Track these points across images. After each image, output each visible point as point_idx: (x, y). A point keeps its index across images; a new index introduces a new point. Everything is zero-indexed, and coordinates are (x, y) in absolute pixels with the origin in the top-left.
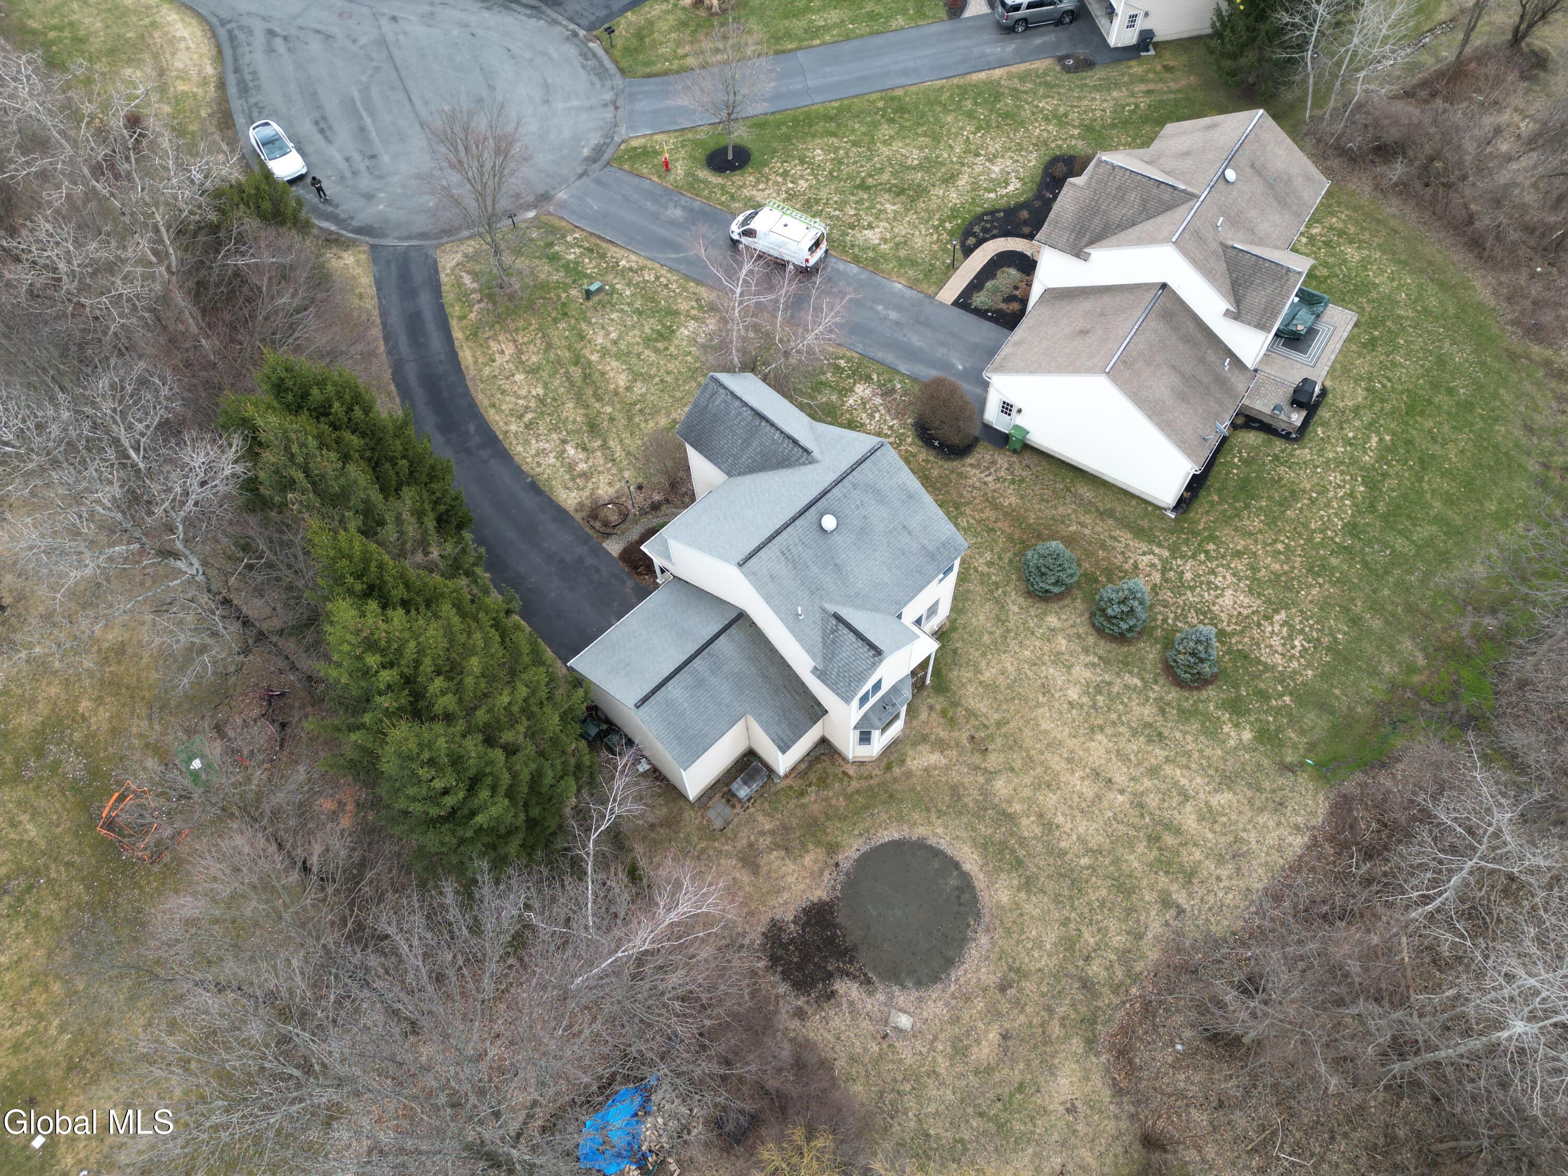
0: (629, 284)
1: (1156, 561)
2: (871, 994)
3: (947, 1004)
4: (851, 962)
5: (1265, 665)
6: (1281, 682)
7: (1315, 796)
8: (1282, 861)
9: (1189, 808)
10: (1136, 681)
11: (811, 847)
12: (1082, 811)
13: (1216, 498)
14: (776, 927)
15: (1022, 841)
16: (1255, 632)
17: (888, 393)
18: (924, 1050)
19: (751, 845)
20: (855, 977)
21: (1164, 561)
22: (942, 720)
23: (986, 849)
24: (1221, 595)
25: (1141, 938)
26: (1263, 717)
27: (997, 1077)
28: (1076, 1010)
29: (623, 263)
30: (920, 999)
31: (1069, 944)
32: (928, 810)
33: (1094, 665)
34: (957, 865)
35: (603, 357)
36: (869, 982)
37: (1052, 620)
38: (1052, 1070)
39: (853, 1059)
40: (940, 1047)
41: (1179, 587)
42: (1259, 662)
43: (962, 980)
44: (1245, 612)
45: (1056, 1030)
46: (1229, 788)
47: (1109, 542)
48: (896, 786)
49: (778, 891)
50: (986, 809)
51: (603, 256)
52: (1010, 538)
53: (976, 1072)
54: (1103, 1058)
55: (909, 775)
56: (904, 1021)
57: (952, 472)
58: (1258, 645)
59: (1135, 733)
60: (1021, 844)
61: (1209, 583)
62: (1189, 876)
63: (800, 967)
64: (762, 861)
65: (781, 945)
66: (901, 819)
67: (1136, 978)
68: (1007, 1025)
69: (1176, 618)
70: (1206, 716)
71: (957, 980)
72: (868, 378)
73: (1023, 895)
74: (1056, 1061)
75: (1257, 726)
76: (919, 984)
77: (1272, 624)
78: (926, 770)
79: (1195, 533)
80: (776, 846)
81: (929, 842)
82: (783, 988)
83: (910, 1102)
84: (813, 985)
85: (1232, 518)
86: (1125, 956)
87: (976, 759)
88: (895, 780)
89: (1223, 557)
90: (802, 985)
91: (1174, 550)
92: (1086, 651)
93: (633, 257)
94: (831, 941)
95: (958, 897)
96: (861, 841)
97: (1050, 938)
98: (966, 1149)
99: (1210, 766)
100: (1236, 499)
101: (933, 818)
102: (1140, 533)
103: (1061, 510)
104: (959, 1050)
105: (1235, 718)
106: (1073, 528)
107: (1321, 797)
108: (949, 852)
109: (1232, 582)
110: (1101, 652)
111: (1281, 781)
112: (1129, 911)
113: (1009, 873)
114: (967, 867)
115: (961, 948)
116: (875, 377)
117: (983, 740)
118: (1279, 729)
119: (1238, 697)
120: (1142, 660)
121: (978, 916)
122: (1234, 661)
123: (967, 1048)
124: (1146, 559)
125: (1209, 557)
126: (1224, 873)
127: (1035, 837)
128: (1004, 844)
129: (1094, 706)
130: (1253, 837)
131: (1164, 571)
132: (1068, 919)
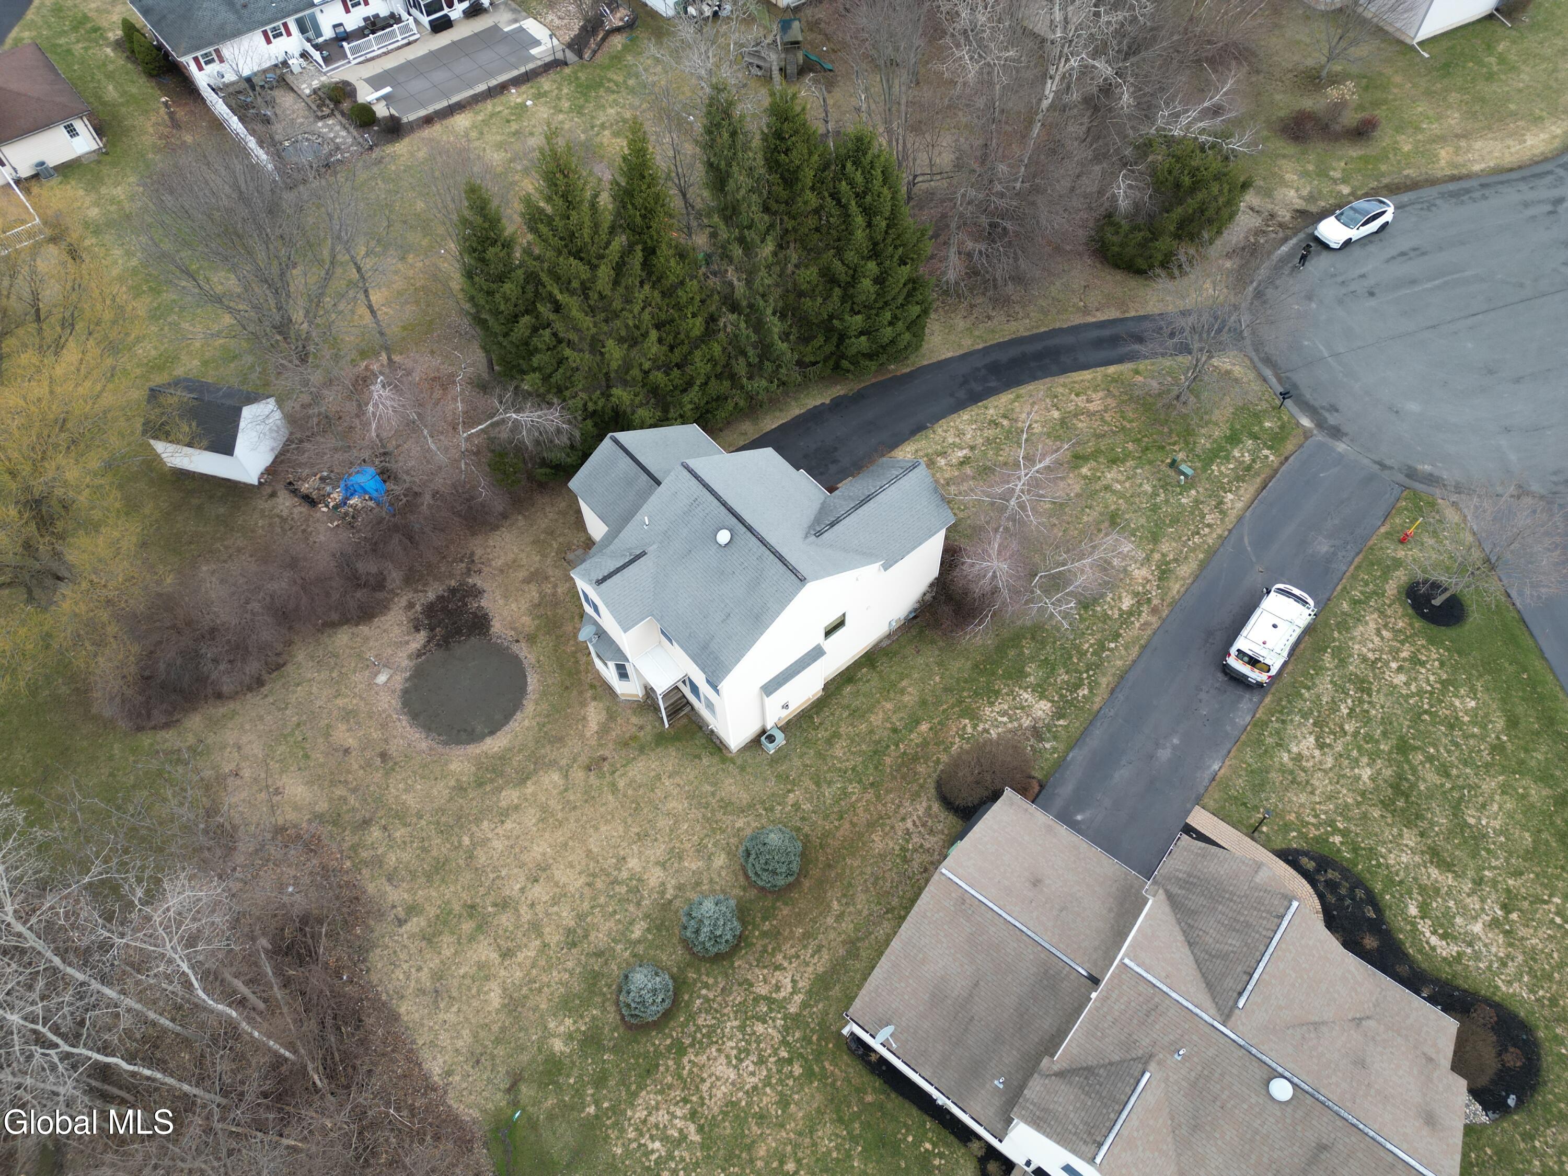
0: (1197, 502)
1: (782, 994)
2: (410, 657)
3: (384, 711)
4: (437, 645)
5: (635, 1095)
6: (612, 1108)
7: (477, 1106)
8: (420, 1042)
9: (494, 956)
10: (637, 934)
11: (537, 622)
12: (512, 847)
13: (869, 1098)
14: (477, 593)
15: (500, 789)
16: (677, 1093)
17: (1036, 733)
18: (357, 690)
19: (547, 578)
20: (425, 646)
21: (781, 1005)
22: (627, 735)
23: (500, 758)
24: (729, 1063)
25: (389, 880)
26: (576, 1072)
27: (320, 740)
28: (348, 811)
29: (1230, 496)
30: (394, 692)
31: (401, 816)
32: (548, 716)
33: (663, 893)
34: (492, 733)
35: (1085, 477)
36: (419, 656)
37: (720, 860)
38: (310, 783)
39: (366, 639)
40: (355, 702)
41: (746, 1014)
42: (641, 1087)
43: (398, 723)
44: (705, 1087)
45: (340, 791)
46: (504, 1006)
47: (813, 944)
48: (575, 692)
49: (506, 597)
50: (535, 764)
51: (1239, 479)
52: (826, 835)
53: (328, 726)
54: (304, 825)
55: (583, 704)
56: (382, 679)
57: (921, 786)
58: (661, 1092)
59: (581, 917)
60: (497, 788)
61: (748, 1052)
62: (429, 938)
63: (444, 609)
64: (533, 587)
65: (464, 597)
66: (544, 694)
67: (357, 868)
68: (354, 753)
69: (707, 1000)
70: (586, 1003)
71: (399, 720)
72: (1060, 715)
73: (452, 783)
74: (316, 787)
75: (567, 1061)
76: (406, 692)
77: (684, 1118)
78: (584, 718)
79: (819, 1055)
80: (542, 596)
81: (518, 713)
82: (431, 596)
83: (324, 675)
84: (429, 617)
85: (838, 1110)
86: (378, 862)
87: (583, 759)
88: (581, 693)
89: (781, 1081)
90: (430, 609)
91: (794, 1021)
92: (680, 888)
93: (1239, 505)
94: (459, 632)
95: (465, 731)
96: (533, 661)
97: (410, 800)
98: (279, 709)
99: (531, 990)
100: (866, 1126)
101: (538, 719)
102: (822, 984)
103: (861, 898)
104: (348, 715)
105: (580, 1037)
106: (835, 905)
107: (475, 1113)
108: (506, 728)
109: (744, 1083)
110: (677, 903)
111: (502, 1070)
112: (413, 875)
113: (475, 775)
114: (488, 740)
115: (424, 727)
116: (1061, 722)
117: (600, 768)
118: (559, 1088)
119: (601, 1048)
120: (661, 947)
121: (446, 743)
122: (646, 1056)
123: (348, 721)
124: (787, 982)
125: (781, 1061)
126: (424, 975)
127: (499, 800)
128: (502, 775)
129: (615, 882)
130: (451, 1017)
131: (769, 1000)
132: (421, 817)
